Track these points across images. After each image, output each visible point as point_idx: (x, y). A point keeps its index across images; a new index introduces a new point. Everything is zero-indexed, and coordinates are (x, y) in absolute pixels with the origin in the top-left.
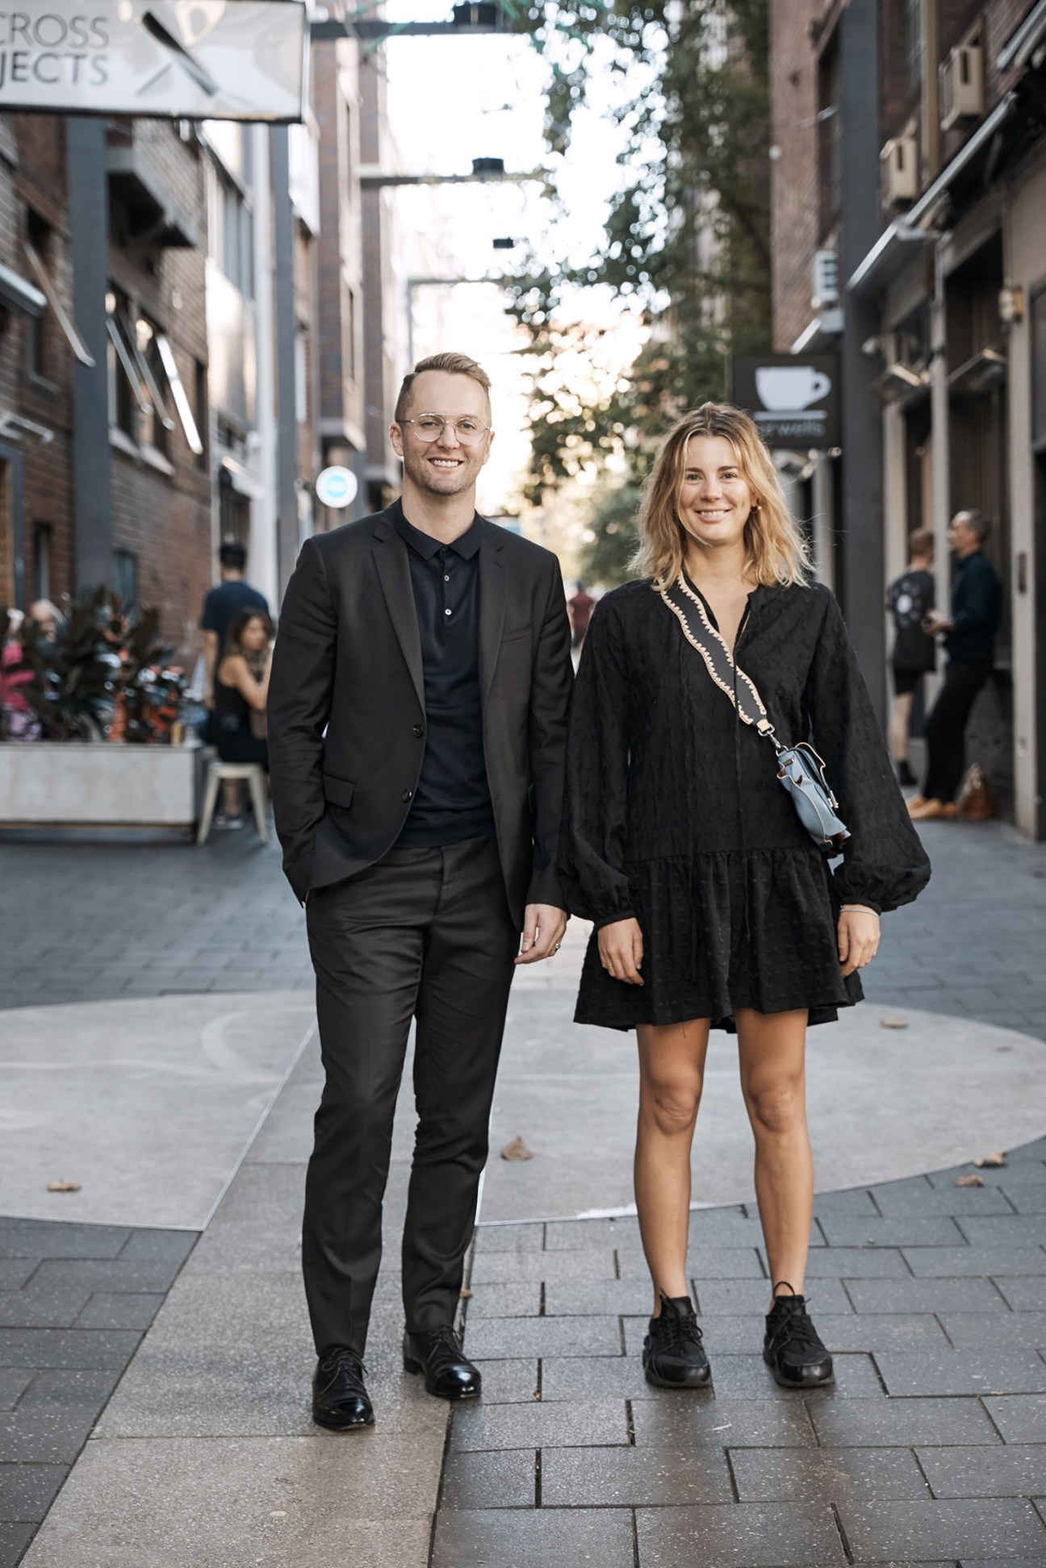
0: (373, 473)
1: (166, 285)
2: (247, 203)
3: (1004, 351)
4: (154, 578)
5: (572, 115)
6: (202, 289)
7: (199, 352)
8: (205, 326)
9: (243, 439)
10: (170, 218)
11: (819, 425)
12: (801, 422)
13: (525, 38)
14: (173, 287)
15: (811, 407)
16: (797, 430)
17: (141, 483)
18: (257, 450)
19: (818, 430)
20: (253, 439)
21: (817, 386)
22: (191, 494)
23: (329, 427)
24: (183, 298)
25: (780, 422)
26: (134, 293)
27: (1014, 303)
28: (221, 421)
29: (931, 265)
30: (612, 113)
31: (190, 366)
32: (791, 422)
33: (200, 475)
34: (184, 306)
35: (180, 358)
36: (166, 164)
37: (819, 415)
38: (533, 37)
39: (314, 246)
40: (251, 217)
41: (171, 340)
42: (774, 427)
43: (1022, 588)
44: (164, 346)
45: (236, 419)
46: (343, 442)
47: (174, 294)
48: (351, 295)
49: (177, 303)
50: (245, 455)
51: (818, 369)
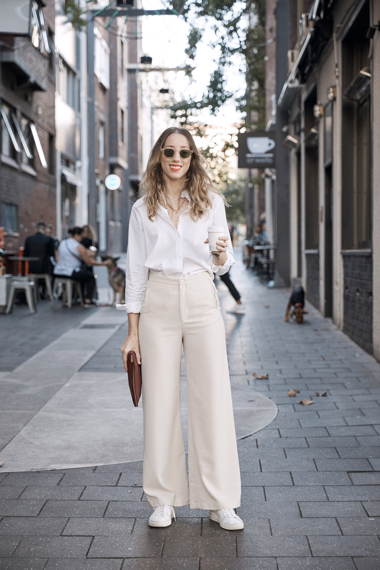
0: (133, 178)
1: (35, 105)
2: (77, 77)
3: (318, 129)
4: (27, 214)
5: (197, 45)
6: (53, 107)
7: (52, 131)
8: (54, 121)
9: (74, 164)
10: (32, 79)
11: (270, 159)
12: (264, 158)
13: (181, 16)
14: (39, 106)
15: (268, 152)
16: (263, 161)
17: (20, 178)
18: (80, 168)
19: (270, 161)
20: (78, 164)
21: (270, 144)
22: (45, 183)
23: (113, 160)
24: (42, 110)
25: (256, 158)
26: (19, 107)
27: (320, 110)
28: (62, 156)
29: (300, 97)
30: (211, 44)
31: (46, 136)
32: (260, 158)
33: (51, 176)
34: (43, 113)
35: (40, 132)
36: (31, 59)
37: (271, 155)
38: (184, 16)
39: (108, 93)
40: (79, 81)
41: (36, 125)
42: (254, 160)
43: (322, 220)
44: (33, 128)
45: (70, 156)
46: (118, 166)
47: (39, 108)
48: (122, 112)
49: (40, 112)
50: (75, 170)
51: (271, 138)
